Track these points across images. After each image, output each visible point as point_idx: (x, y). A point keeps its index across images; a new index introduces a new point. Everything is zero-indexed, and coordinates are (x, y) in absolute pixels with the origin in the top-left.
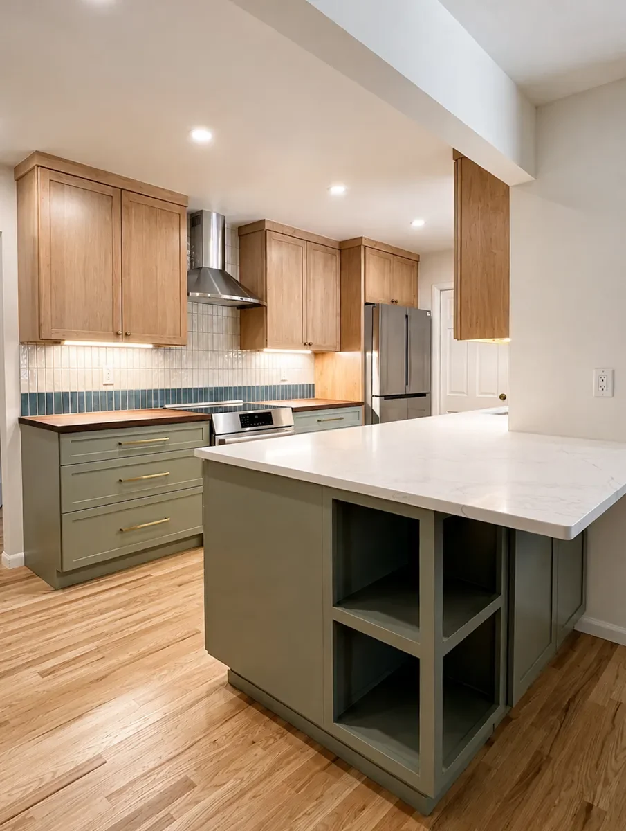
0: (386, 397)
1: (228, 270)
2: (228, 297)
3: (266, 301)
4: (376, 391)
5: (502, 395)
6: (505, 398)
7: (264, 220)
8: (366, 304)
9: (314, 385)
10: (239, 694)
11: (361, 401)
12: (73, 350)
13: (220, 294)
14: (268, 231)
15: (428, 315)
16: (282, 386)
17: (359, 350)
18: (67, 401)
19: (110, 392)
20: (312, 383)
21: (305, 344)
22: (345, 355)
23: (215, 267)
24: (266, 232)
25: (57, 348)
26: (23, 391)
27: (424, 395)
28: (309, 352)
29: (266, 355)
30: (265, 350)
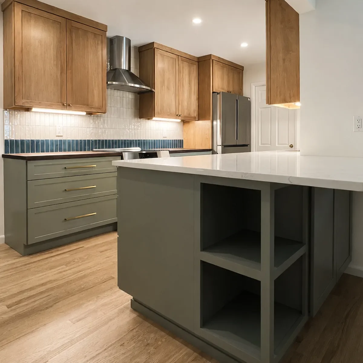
0: (225, 146)
1: (132, 71)
2: (132, 85)
3: (154, 89)
4: (219, 143)
5: (291, 145)
6: (292, 147)
7: (154, 42)
8: (213, 93)
9: (183, 140)
10: (137, 314)
11: (210, 148)
12: (38, 115)
13: (128, 83)
14: (155, 49)
15: (249, 100)
16: (164, 140)
17: (209, 119)
18: (34, 145)
19: (61, 141)
20: (182, 139)
21: (177, 115)
22: (200, 122)
23: (124, 69)
24: (154, 49)
25: (27, 114)
26: (6, 138)
27: (246, 145)
28: (179, 120)
29: (154, 122)
30: (154, 119)
